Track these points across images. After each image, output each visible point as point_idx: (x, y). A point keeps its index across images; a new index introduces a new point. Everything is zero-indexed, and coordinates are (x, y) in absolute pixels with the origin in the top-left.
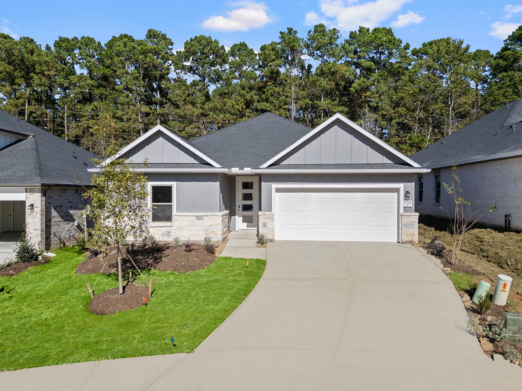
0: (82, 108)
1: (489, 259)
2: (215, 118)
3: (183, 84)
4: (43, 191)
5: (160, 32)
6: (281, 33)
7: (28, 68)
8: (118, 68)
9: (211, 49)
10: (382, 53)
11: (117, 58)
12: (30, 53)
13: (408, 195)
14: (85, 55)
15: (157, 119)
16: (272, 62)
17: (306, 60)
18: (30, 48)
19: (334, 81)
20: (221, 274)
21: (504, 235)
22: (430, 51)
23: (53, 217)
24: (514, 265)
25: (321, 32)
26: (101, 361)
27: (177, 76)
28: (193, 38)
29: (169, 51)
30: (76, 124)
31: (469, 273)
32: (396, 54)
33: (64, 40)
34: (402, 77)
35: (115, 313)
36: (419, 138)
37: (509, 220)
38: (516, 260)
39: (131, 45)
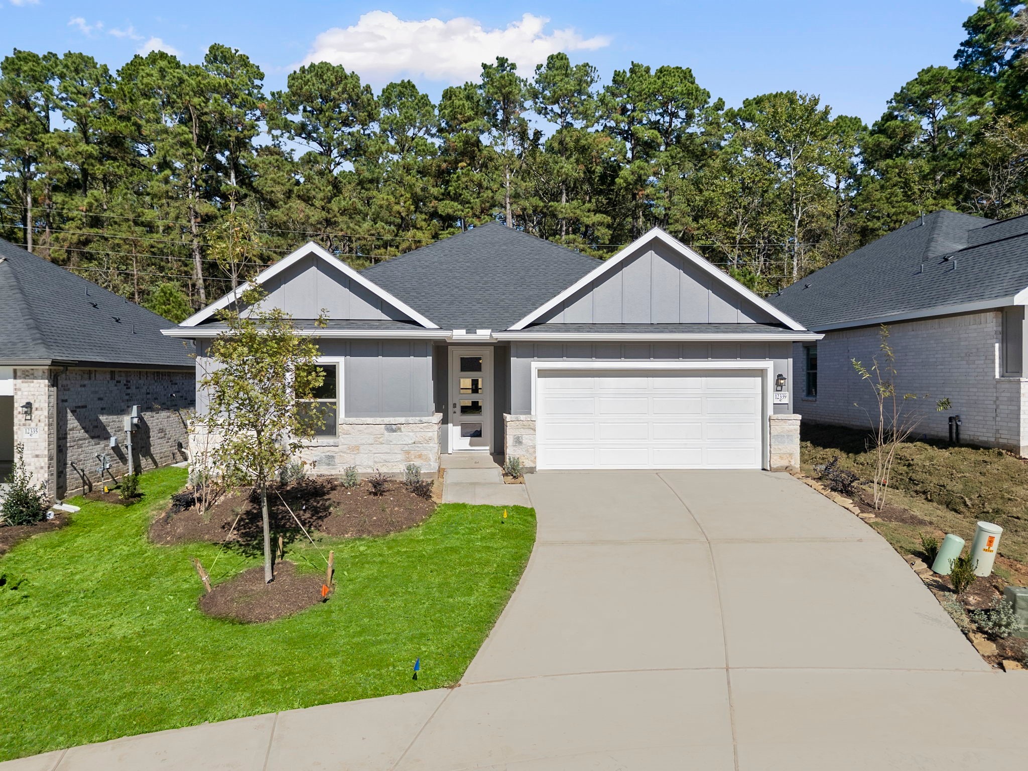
0: (67, 202)
1: (929, 496)
2: (354, 230)
3: (286, 160)
4: (54, 374)
5: (237, 51)
6: (484, 66)
8: (147, 122)
9: (344, 91)
10: (674, 115)
11: (146, 101)
13: (782, 381)
14: (75, 90)
16: (466, 122)
17: (530, 121)
19: (584, 164)
20: (456, 537)
21: (951, 453)
22: (758, 115)
23: (70, 430)
24: (977, 505)
25: (560, 68)
26: (281, 713)
27: (273, 143)
28: (306, 68)
29: (255, 91)
30: (54, 235)
31: (908, 522)
32: (699, 118)
33: (25, 58)
34: (711, 161)
35: (269, 619)
36: (745, 276)
37: (957, 426)
38: (980, 496)
39: (175, 74)
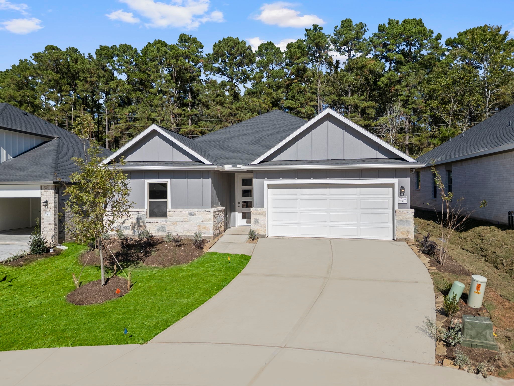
0: (121, 111)
2: (242, 117)
3: (212, 85)
4: (56, 188)
5: (191, 36)
6: (307, 30)
7: (73, 76)
8: (152, 72)
9: (238, 50)
10: (411, 45)
11: (151, 63)
12: (75, 62)
13: (403, 191)
14: (123, 61)
15: (188, 120)
16: (298, 59)
17: (333, 56)
18: (75, 57)
19: (363, 76)
20: (202, 269)
21: (506, 233)
22: (465, 41)
24: (509, 265)
25: (347, 27)
26: (61, 348)
27: (206, 78)
28: (221, 40)
29: (199, 54)
30: (115, 126)
31: (456, 273)
32: (426, 46)
33: (104, 49)
34: (435, 69)
35: (92, 303)
36: (450, 131)
37: (512, 217)
39: (163, 50)
